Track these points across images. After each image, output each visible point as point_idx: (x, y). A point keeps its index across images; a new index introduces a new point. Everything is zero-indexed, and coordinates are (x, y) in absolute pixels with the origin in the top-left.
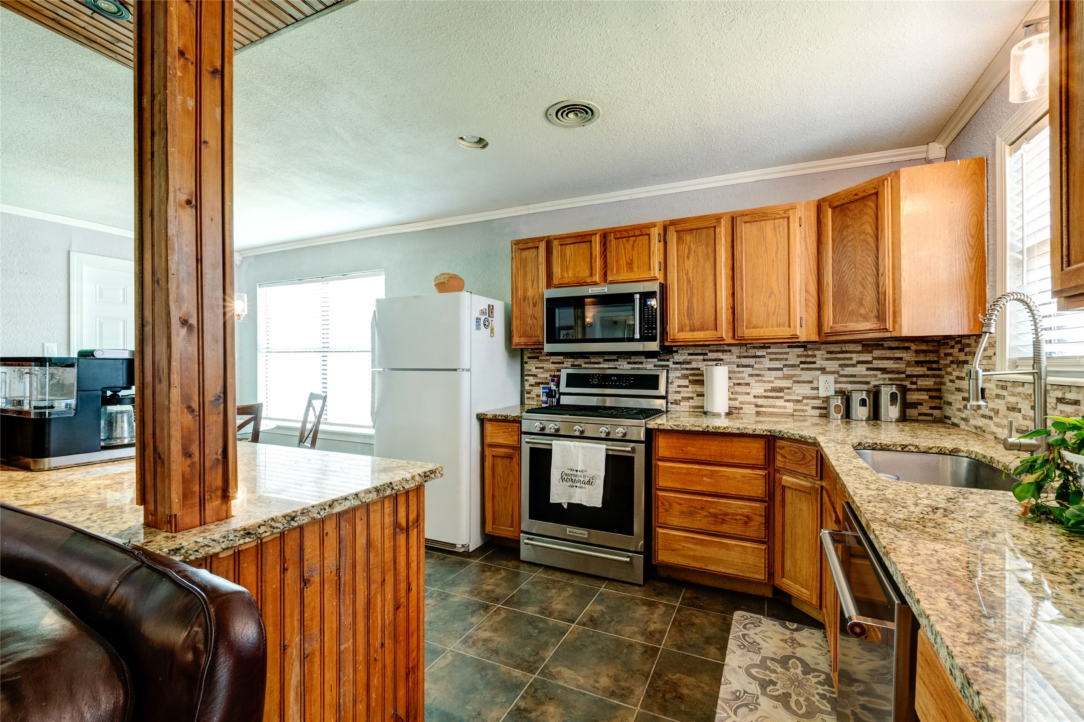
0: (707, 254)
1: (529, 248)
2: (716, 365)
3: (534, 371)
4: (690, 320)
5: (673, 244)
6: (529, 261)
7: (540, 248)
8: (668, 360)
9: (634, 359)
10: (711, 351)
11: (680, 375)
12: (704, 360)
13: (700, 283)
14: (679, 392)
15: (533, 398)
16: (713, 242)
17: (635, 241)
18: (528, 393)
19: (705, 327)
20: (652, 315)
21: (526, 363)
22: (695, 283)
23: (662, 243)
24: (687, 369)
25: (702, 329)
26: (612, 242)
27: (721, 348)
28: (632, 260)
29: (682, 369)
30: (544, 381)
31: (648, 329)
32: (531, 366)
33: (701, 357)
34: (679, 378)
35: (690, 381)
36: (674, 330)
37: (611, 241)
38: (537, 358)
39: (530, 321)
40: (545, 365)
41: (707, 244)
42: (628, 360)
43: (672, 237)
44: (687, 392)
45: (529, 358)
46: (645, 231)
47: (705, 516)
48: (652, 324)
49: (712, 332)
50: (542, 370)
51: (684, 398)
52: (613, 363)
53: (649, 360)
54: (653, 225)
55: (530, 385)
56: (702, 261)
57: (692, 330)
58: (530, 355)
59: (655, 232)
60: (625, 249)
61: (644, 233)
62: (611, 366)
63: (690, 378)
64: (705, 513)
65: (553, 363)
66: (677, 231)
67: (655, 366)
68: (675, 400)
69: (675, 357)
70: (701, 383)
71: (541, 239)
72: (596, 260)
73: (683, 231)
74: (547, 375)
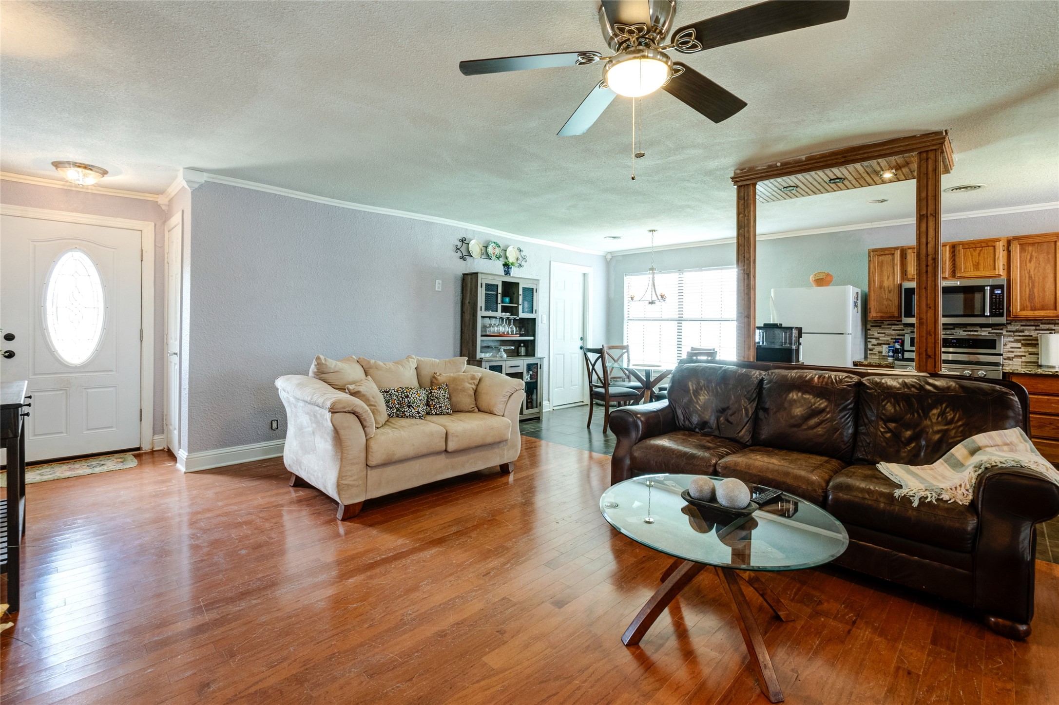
0: (1048, 260)
1: (885, 255)
2: (1050, 333)
3: (876, 335)
4: (1031, 303)
5: (1016, 252)
6: (885, 263)
7: (896, 255)
8: (1002, 329)
9: (969, 328)
10: (1042, 324)
11: (1013, 340)
12: (1036, 330)
13: (1041, 278)
14: (1012, 352)
15: (875, 354)
16: (1053, 251)
17: (981, 250)
18: (870, 350)
19: (1046, 308)
20: (999, 300)
21: (870, 330)
22: (1037, 279)
23: (1006, 252)
24: (1020, 336)
25: (1043, 308)
26: (961, 251)
27: (1053, 322)
28: (978, 263)
29: (1015, 336)
30: (885, 342)
31: (995, 309)
32: (874, 332)
33: (1034, 328)
34: (1012, 342)
35: (1022, 344)
36: (1017, 309)
37: (959, 250)
38: (880, 326)
39: (885, 302)
40: (887, 332)
41: (1048, 253)
42: (964, 329)
43: (1016, 249)
44: (1020, 352)
45: (872, 326)
46: (990, 244)
47: (1053, 429)
48: (999, 305)
49: (1051, 311)
50: (884, 335)
51: (1016, 356)
52: (950, 331)
53: (983, 329)
54: (998, 240)
55: (872, 345)
56: (1042, 264)
57: (1034, 309)
58: (873, 325)
59: (1000, 246)
60: (972, 256)
61: (990, 245)
62: (948, 333)
63: (1022, 342)
64: (1053, 427)
65: (894, 330)
66: (1020, 244)
67: (989, 333)
68: (1008, 357)
69: (1009, 327)
70: (1036, 345)
71: (896, 248)
72: (946, 263)
73: (1026, 244)
74: (889, 338)
